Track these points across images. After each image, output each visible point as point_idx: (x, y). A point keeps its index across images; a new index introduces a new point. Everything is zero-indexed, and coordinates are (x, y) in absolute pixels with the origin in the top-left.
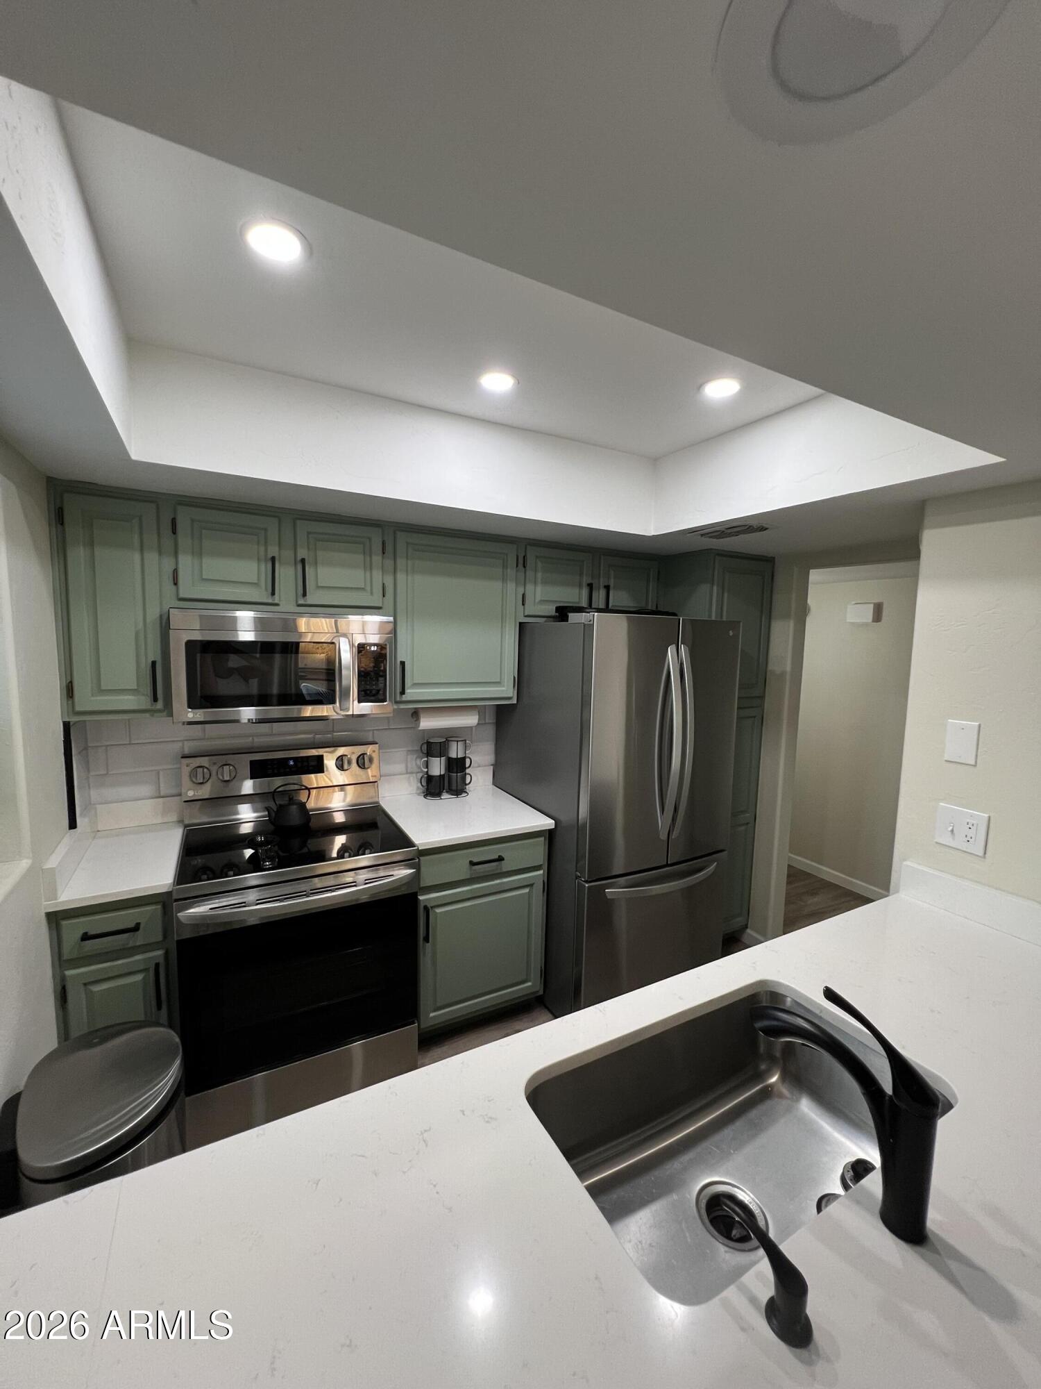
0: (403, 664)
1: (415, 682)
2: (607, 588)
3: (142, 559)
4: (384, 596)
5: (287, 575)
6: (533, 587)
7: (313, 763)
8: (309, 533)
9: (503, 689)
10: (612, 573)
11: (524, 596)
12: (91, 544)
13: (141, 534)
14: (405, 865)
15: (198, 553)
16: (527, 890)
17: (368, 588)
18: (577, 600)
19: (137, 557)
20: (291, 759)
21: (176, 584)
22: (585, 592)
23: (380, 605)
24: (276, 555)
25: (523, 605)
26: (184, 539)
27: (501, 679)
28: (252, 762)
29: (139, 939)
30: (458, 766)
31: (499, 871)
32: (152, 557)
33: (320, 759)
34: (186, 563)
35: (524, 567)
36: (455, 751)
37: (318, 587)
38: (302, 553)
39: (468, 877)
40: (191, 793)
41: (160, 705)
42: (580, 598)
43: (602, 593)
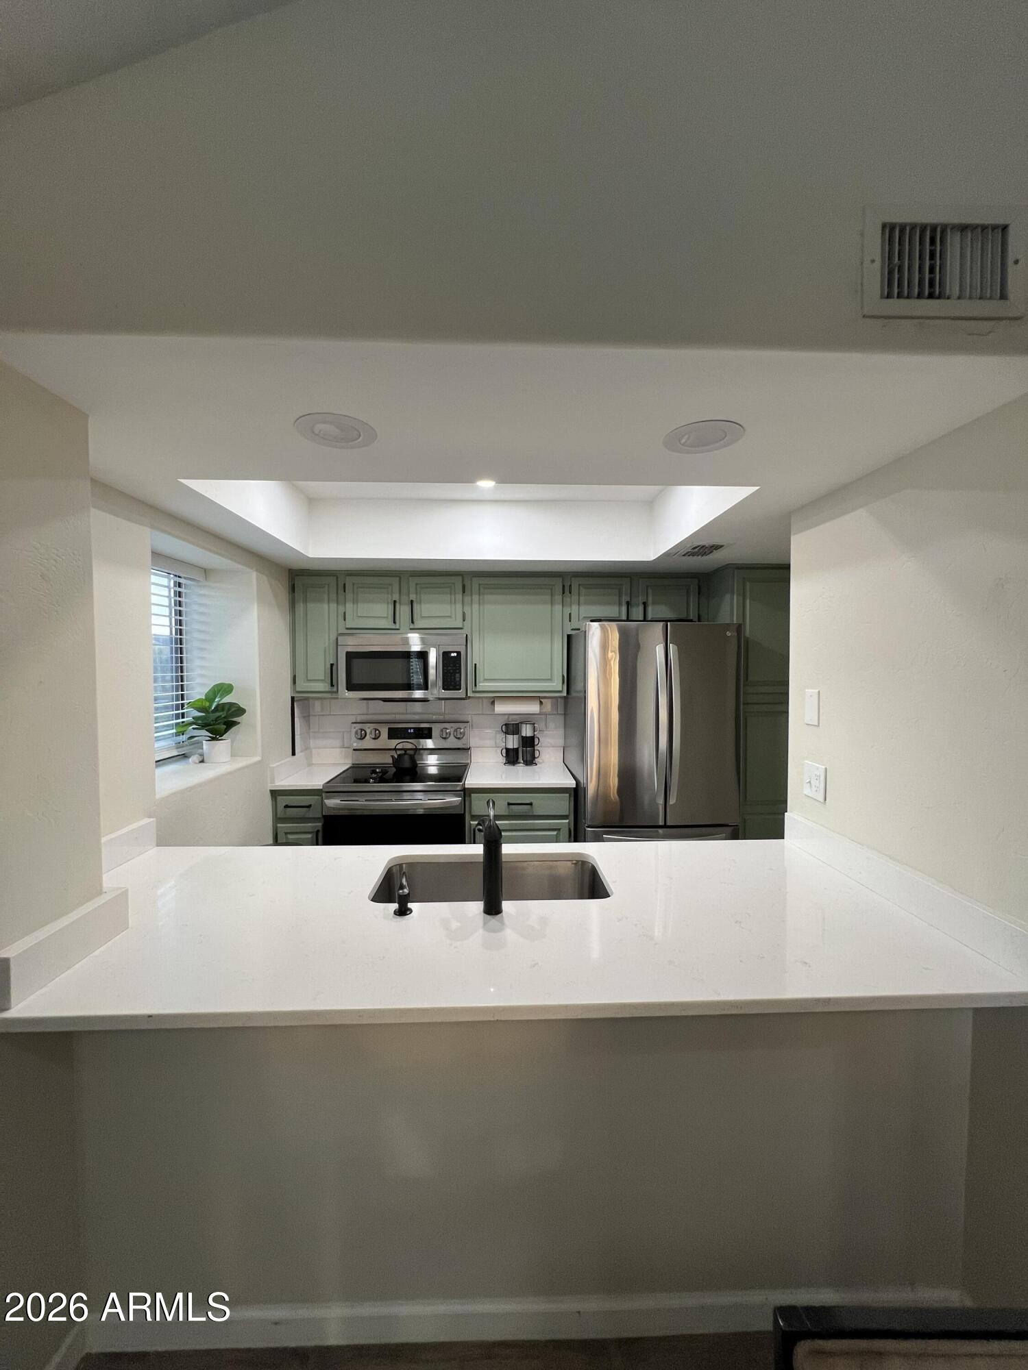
0: (475, 665)
1: (486, 678)
2: (645, 604)
3: (329, 607)
4: (464, 621)
5: (404, 611)
6: (577, 607)
7: (426, 732)
8: (416, 584)
9: (554, 684)
10: (650, 591)
11: (570, 614)
12: (305, 601)
13: (328, 594)
14: (454, 794)
15: (355, 601)
16: (555, 833)
17: (454, 616)
18: (618, 616)
19: (326, 606)
20: (411, 728)
21: (345, 620)
22: (624, 609)
23: (461, 626)
24: (397, 599)
25: (570, 621)
26: (349, 595)
27: (551, 677)
28: (389, 729)
29: (311, 814)
30: (529, 742)
31: (531, 814)
32: (333, 606)
33: (430, 730)
34: (349, 606)
35: (570, 593)
36: (527, 731)
37: (422, 617)
38: (413, 597)
39: (507, 814)
40: (355, 744)
41: (335, 689)
42: (620, 612)
43: (641, 608)
